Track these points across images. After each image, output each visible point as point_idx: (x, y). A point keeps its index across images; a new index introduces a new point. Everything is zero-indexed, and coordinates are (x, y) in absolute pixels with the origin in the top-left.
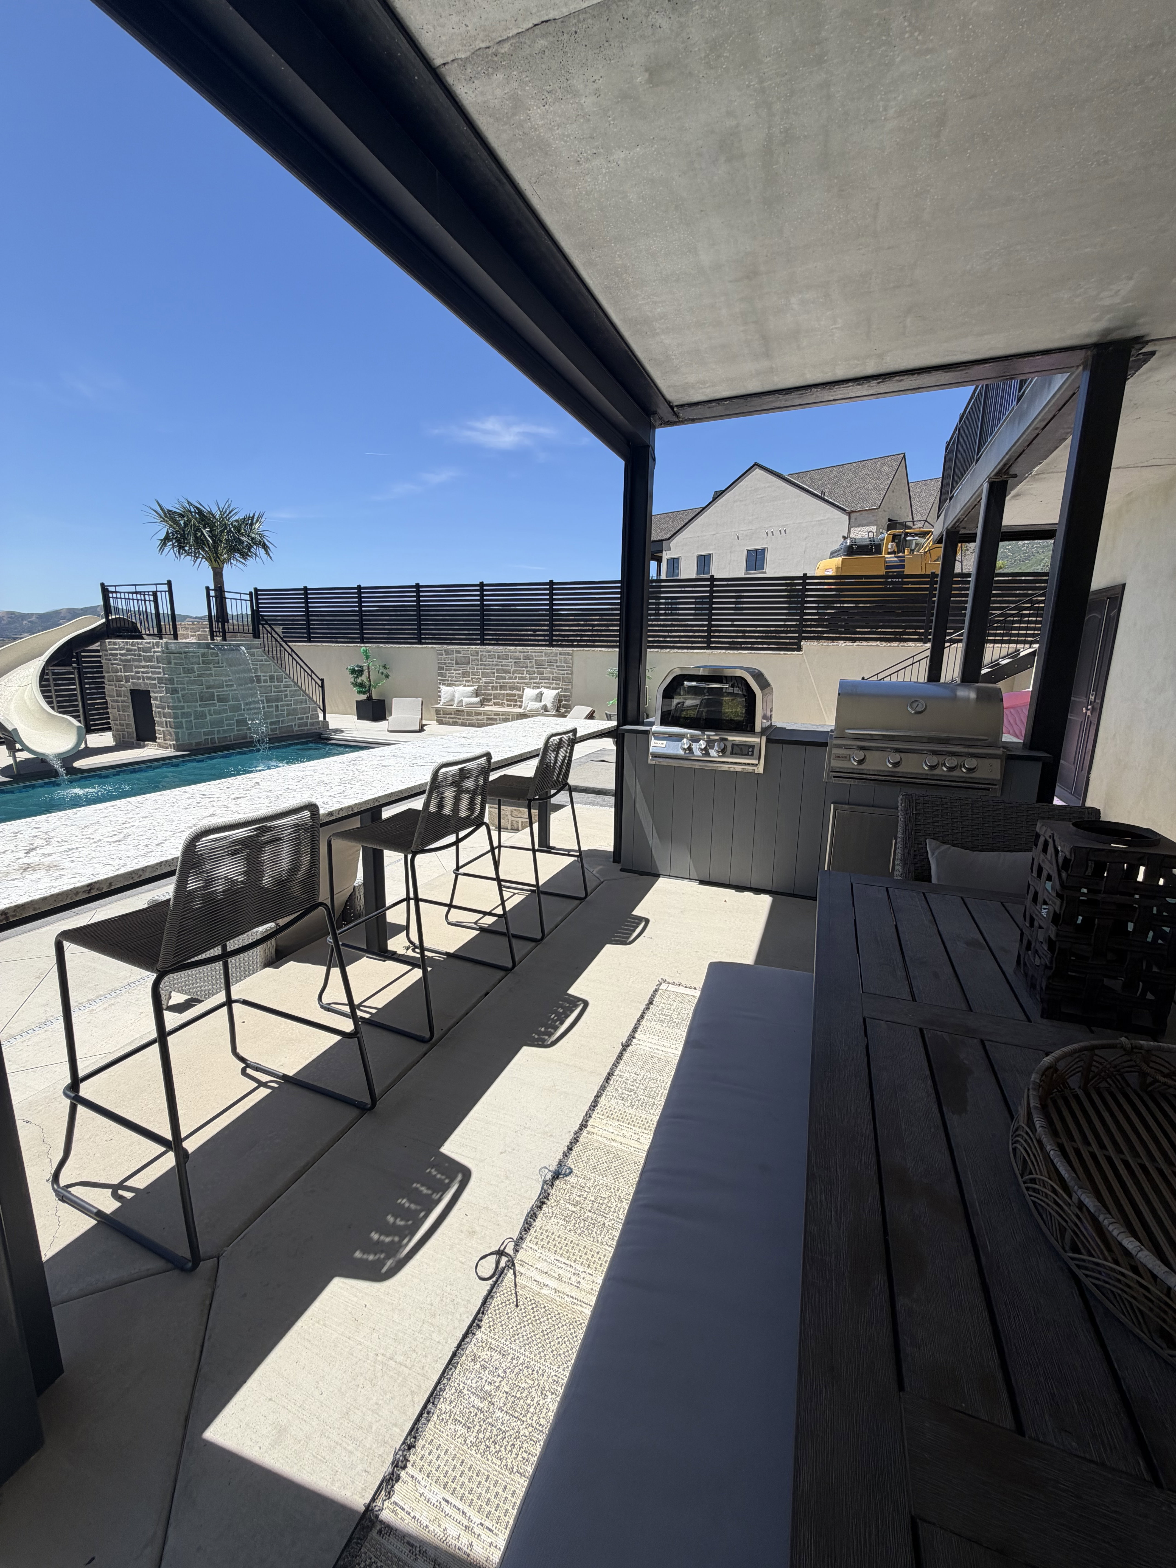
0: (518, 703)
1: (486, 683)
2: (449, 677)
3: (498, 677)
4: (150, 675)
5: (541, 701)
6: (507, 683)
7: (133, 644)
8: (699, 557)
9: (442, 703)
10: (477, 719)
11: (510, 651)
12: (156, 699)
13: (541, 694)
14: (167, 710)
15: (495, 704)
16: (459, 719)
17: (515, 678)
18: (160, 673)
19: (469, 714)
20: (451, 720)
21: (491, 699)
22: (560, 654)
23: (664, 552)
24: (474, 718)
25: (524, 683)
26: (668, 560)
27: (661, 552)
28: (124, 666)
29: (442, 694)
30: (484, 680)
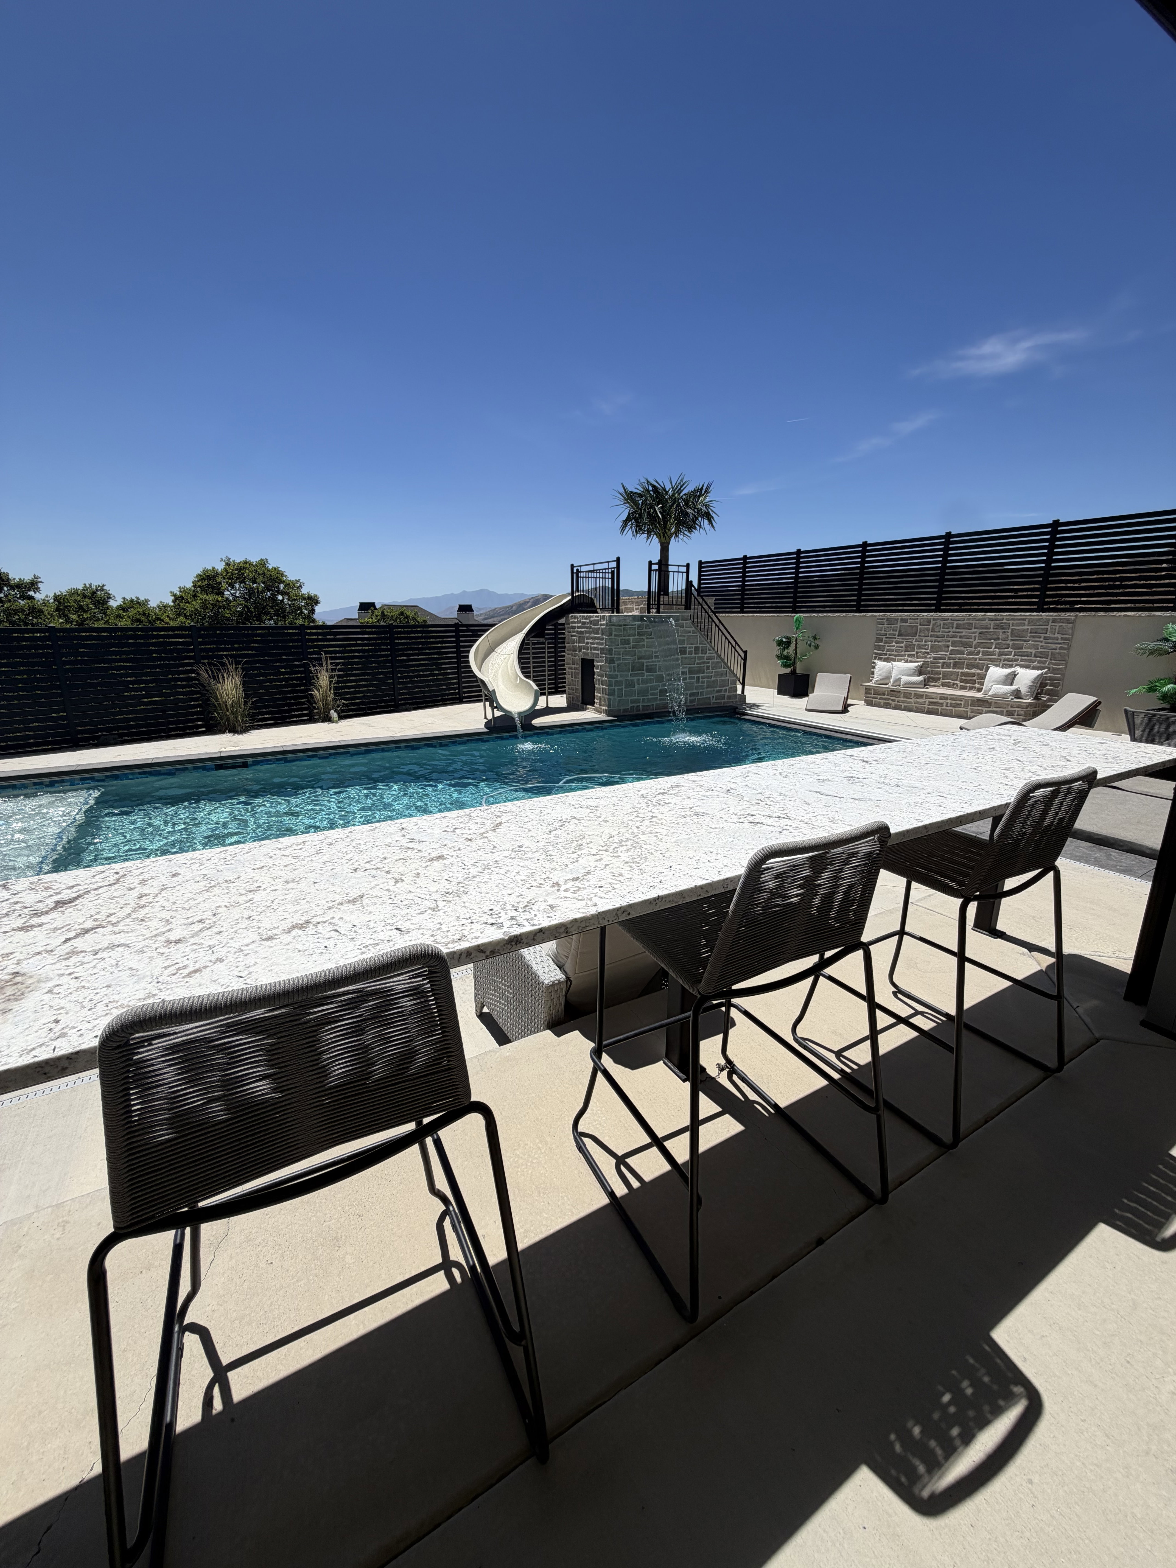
0: (977, 685)
1: (935, 658)
2: (888, 650)
3: (952, 652)
4: (596, 646)
5: (1011, 684)
6: (965, 659)
7: (588, 618)
9: (874, 681)
10: (916, 703)
11: (974, 619)
12: (597, 667)
13: (1014, 675)
14: (604, 678)
15: (943, 685)
16: (892, 700)
17: (978, 653)
18: (602, 644)
19: (907, 695)
20: (882, 702)
21: (939, 679)
22: (1054, 621)
24: (913, 700)
25: (990, 660)
28: (579, 637)
29: (876, 670)
30: (933, 654)
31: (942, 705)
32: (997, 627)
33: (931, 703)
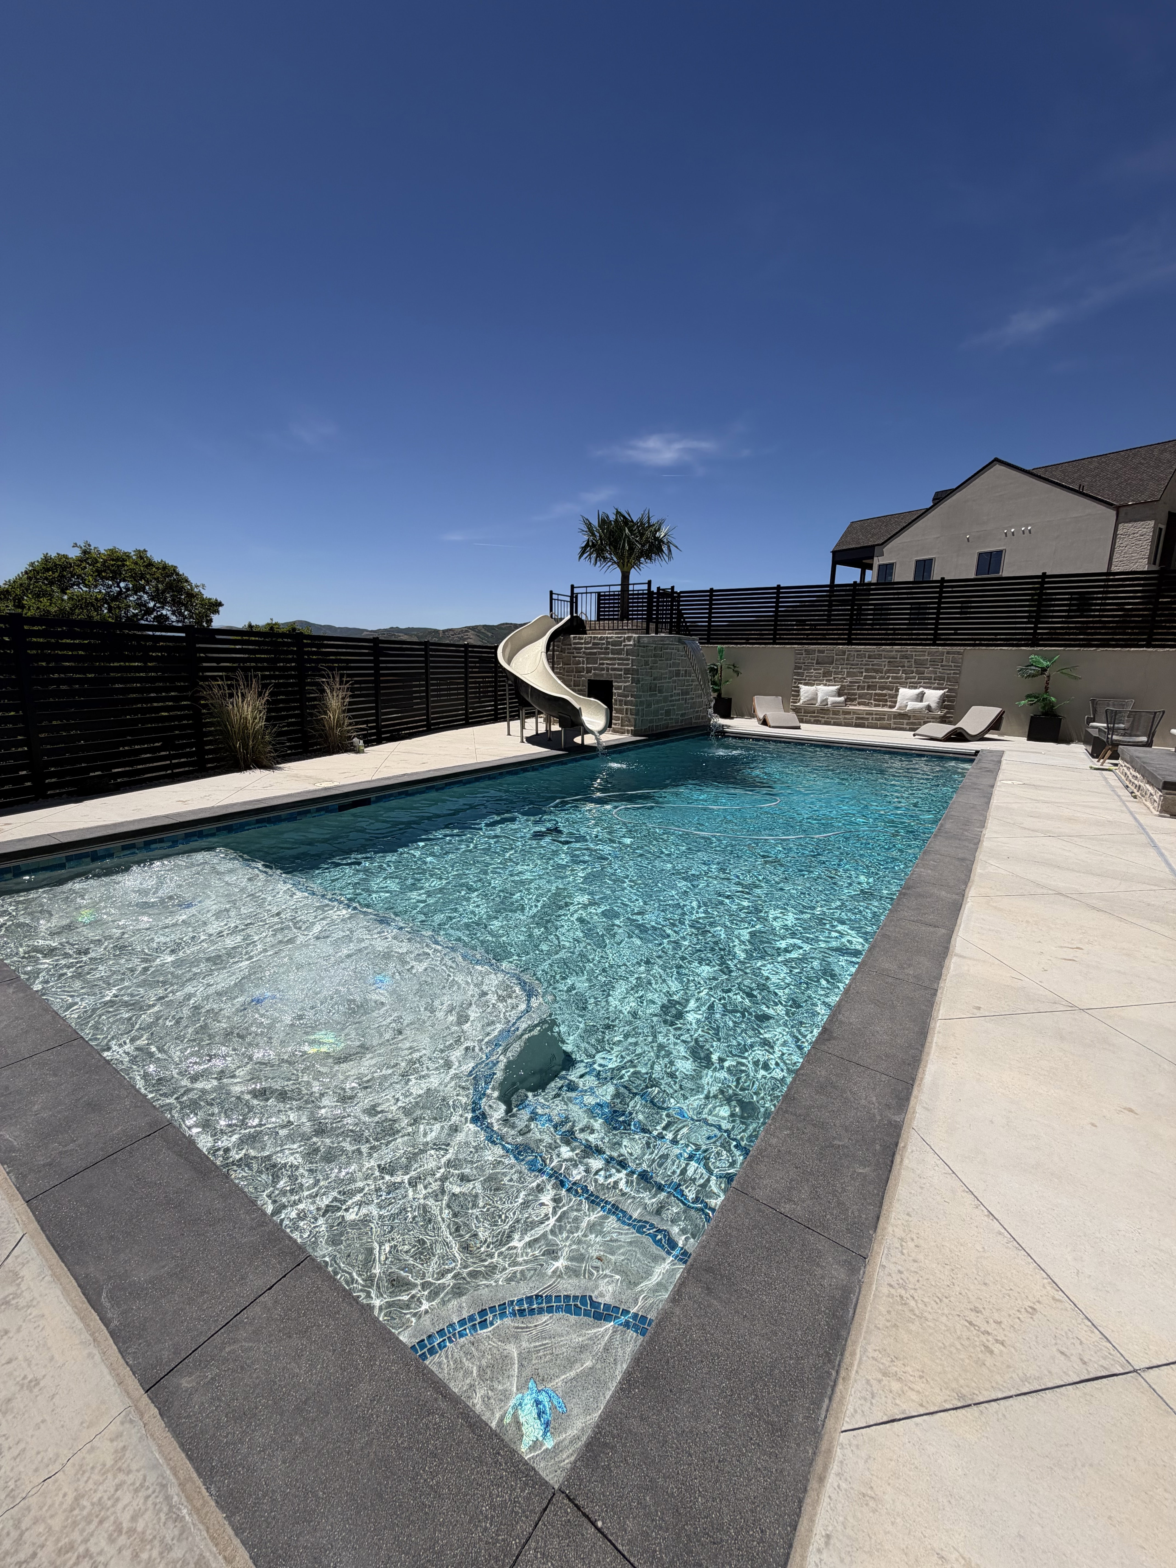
0: (889, 703)
1: (850, 682)
2: (807, 676)
3: (866, 677)
4: (616, 666)
5: (921, 701)
6: (877, 682)
7: (601, 639)
8: (917, 561)
9: (801, 702)
10: (845, 718)
11: (883, 651)
12: (619, 688)
13: (923, 694)
14: (629, 698)
15: (859, 704)
16: (822, 717)
17: (888, 678)
18: (628, 664)
19: (835, 713)
20: (812, 719)
21: (855, 699)
22: (948, 653)
23: (875, 559)
24: (841, 717)
25: (899, 683)
26: (879, 566)
27: (872, 558)
28: (587, 658)
29: (802, 693)
30: (849, 679)
31: (868, 719)
32: (903, 657)
33: (858, 718)
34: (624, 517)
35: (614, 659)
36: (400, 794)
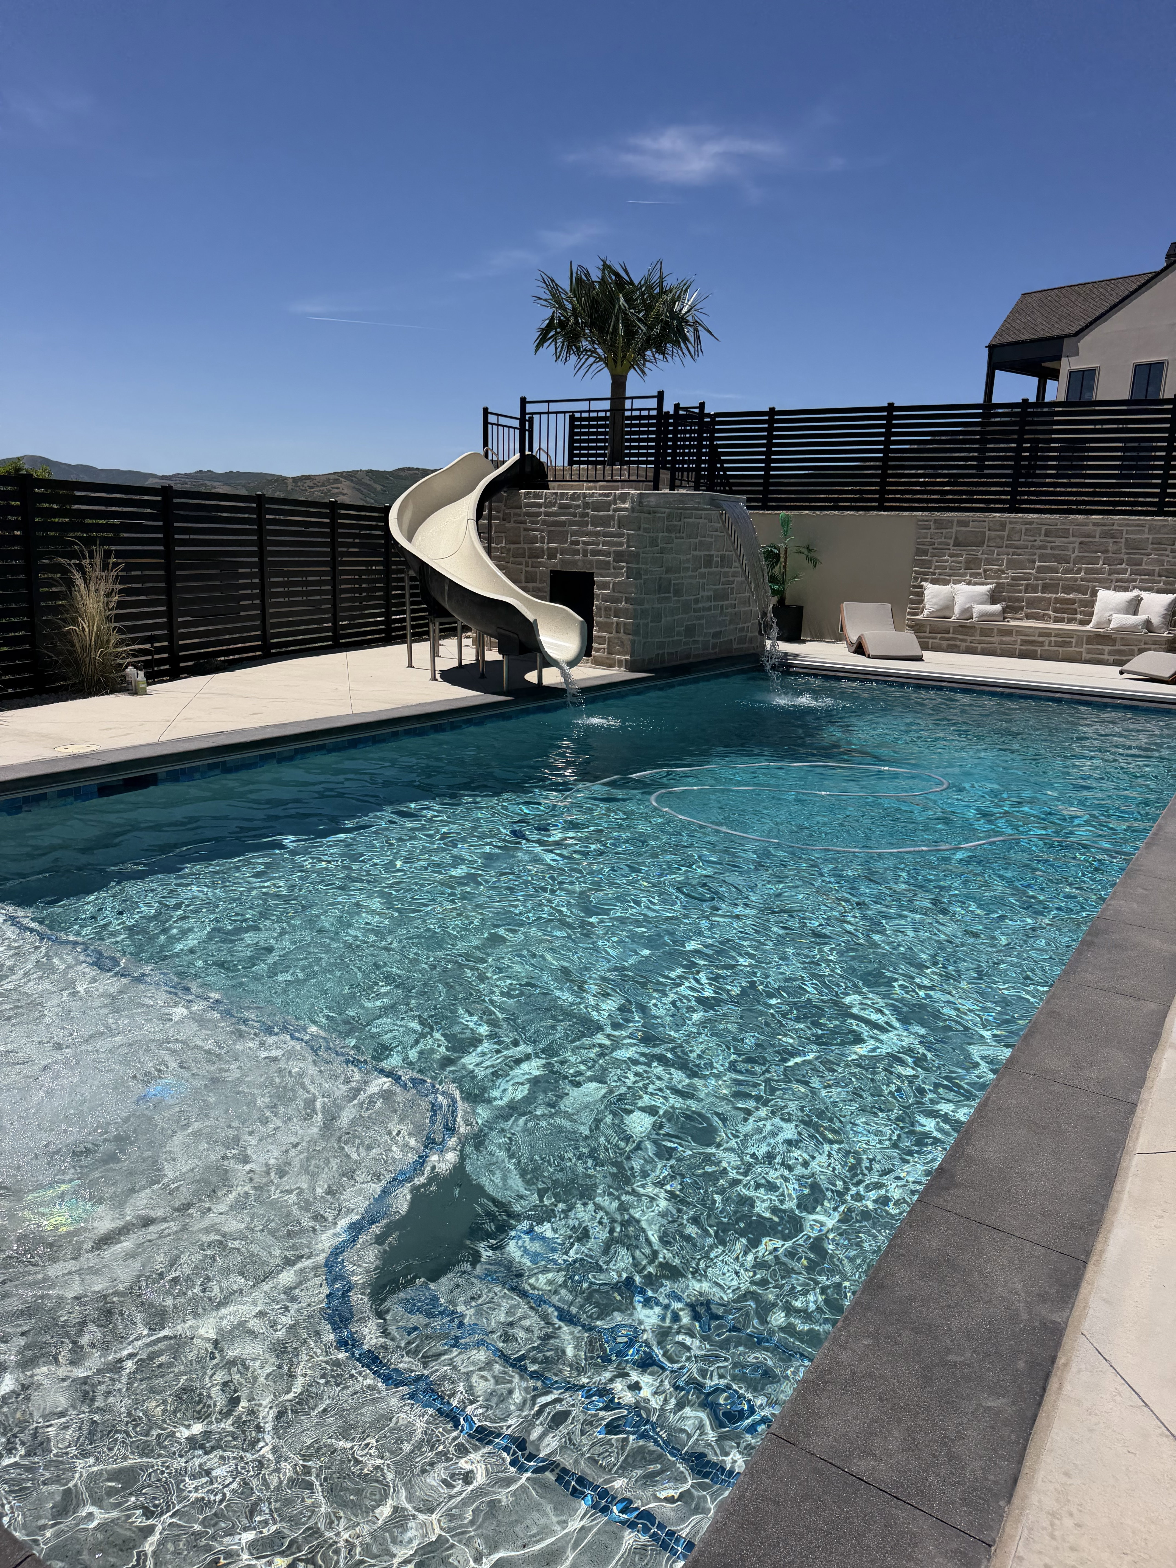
0: (1079, 616)
1: (1013, 579)
2: (937, 567)
3: (1040, 570)
4: (601, 547)
5: (1135, 613)
6: (1060, 579)
7: (574, 497)
8: (1137, 366)
9: (926, 612)
10: (1002, 642)
11: (1072, 522)
12: (605, 586)
13: (1138, 601)
14: (622, 605)
15: (1028, 617)
16: (962, 640)
17: (1079, 571)
18: (621, 544)
19: (986, 632)
20: (945, 643)
21: (1021, 608)
23: (1063, 360)
24: (996, 639)
25: (1097, 580)
26: (1071, 372)
27: (1057, 359)
28: (549, 532)
29: (927, 598)
30: (1010, 573)
31: (1042, 644)
32: (1105, 535)
33: (1025, 642)
34: (617, 275)
35: (596, 534)
36: (212, 767)
